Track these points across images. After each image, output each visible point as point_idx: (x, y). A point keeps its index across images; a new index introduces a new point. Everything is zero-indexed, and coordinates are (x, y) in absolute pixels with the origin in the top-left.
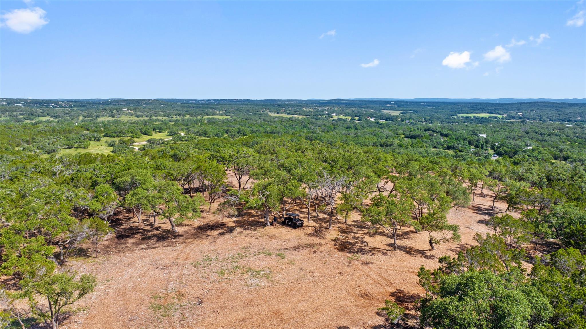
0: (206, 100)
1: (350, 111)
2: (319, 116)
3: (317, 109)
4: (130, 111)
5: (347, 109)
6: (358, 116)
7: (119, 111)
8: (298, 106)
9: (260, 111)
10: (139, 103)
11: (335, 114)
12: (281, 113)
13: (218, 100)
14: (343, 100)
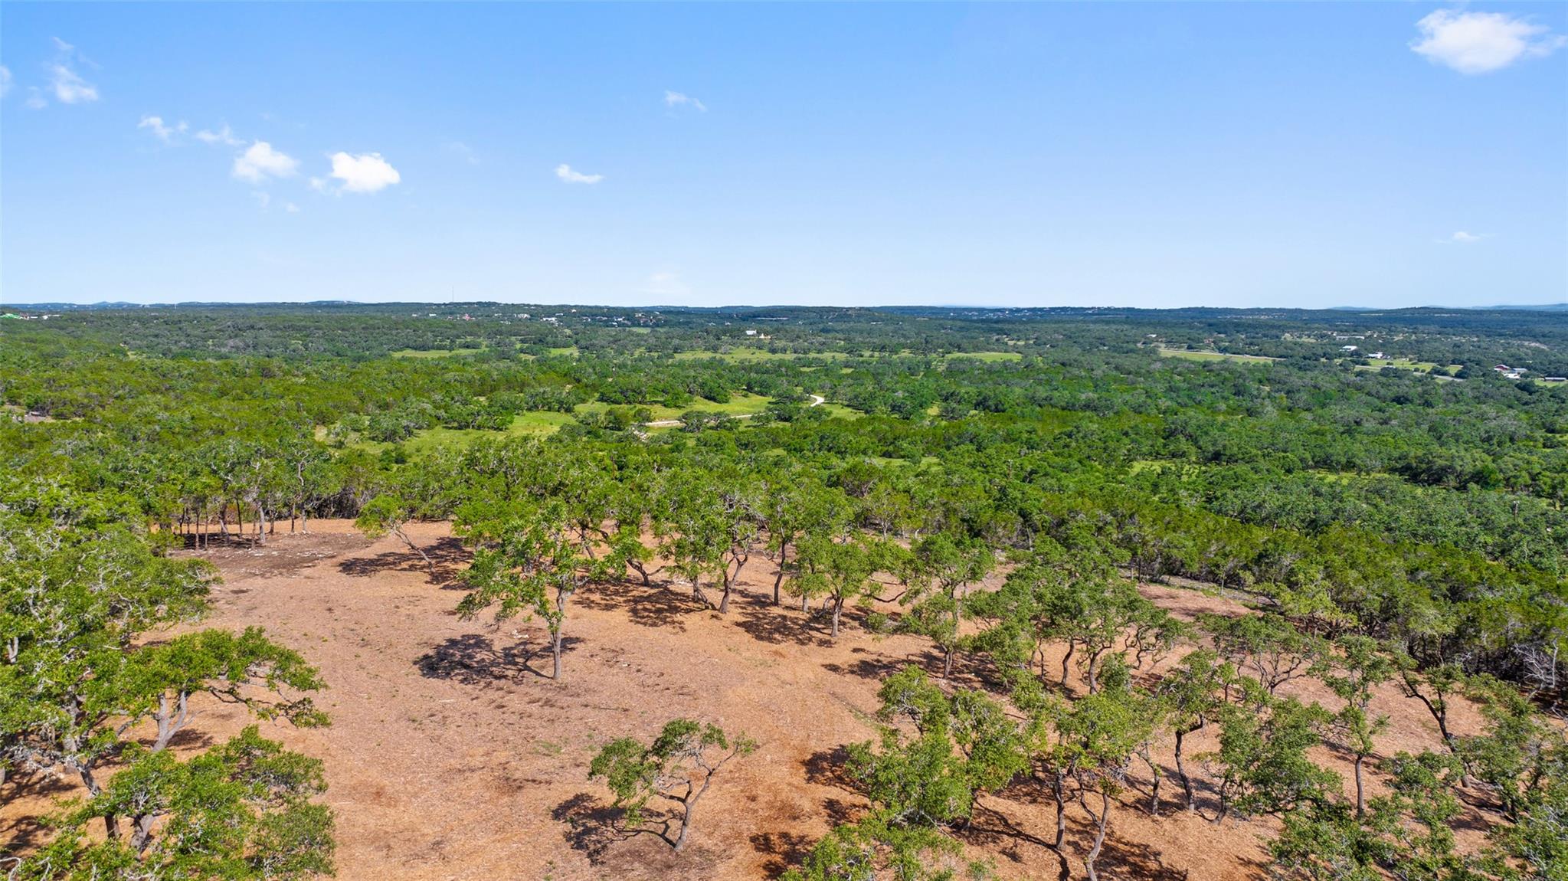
0: (1011, 310)
1: (1445, 344)
2: (1323, 360)
3: (1329, 337)
4: (762, 337)
5: (1435, 340)
6: (1462, 363)
7: (737, 335)
8: (1273, 327)
9: (1135, 342)
10: (821, 317)
11: (1379, 355)
12: (1200, 349)
13: (1041, 309)
14: (1442, 310)
